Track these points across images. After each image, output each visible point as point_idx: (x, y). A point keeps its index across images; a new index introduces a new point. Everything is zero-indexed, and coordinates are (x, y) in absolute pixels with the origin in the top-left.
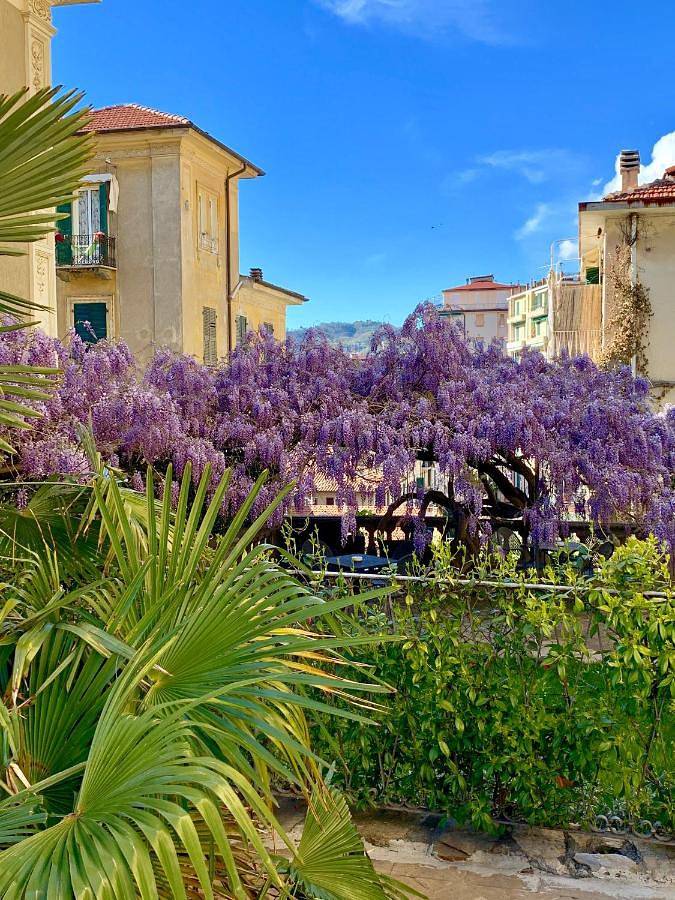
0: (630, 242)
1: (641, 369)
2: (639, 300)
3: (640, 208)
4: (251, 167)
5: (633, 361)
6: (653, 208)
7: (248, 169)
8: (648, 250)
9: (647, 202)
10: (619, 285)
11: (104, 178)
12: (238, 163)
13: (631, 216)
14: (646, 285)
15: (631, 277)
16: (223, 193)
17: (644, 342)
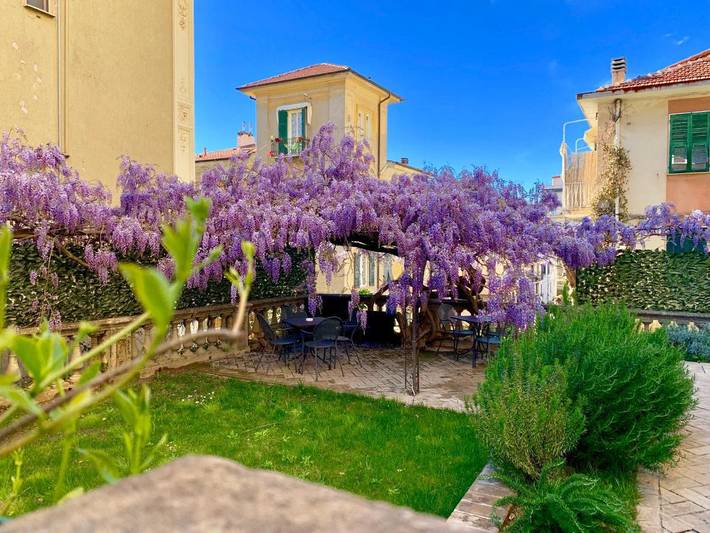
0: (615, 119)
1: (622, 206)
2: (622, 160)
3: (621, 95)
4: (394, 95)
5: (617, 201)
6: (631, 94)
7: (391, 97)
8: (629, 124)
9: (626, 90)
10: (606, 149)
11: (303, 105)
12: (385, 93)
13: (616, 101)
14: (627, 148)
15: (615, 143)
16: (377, 112)
17: (624, 188)
